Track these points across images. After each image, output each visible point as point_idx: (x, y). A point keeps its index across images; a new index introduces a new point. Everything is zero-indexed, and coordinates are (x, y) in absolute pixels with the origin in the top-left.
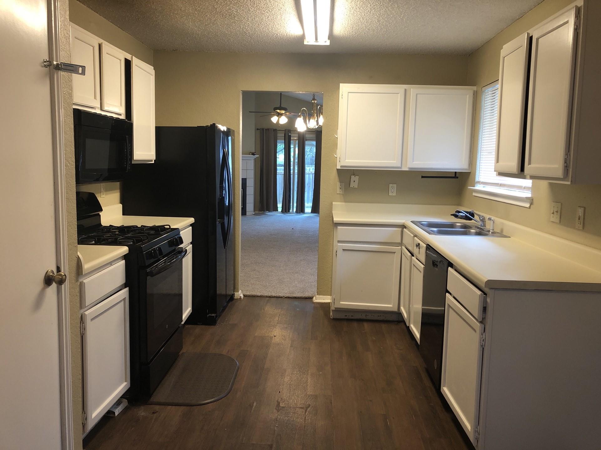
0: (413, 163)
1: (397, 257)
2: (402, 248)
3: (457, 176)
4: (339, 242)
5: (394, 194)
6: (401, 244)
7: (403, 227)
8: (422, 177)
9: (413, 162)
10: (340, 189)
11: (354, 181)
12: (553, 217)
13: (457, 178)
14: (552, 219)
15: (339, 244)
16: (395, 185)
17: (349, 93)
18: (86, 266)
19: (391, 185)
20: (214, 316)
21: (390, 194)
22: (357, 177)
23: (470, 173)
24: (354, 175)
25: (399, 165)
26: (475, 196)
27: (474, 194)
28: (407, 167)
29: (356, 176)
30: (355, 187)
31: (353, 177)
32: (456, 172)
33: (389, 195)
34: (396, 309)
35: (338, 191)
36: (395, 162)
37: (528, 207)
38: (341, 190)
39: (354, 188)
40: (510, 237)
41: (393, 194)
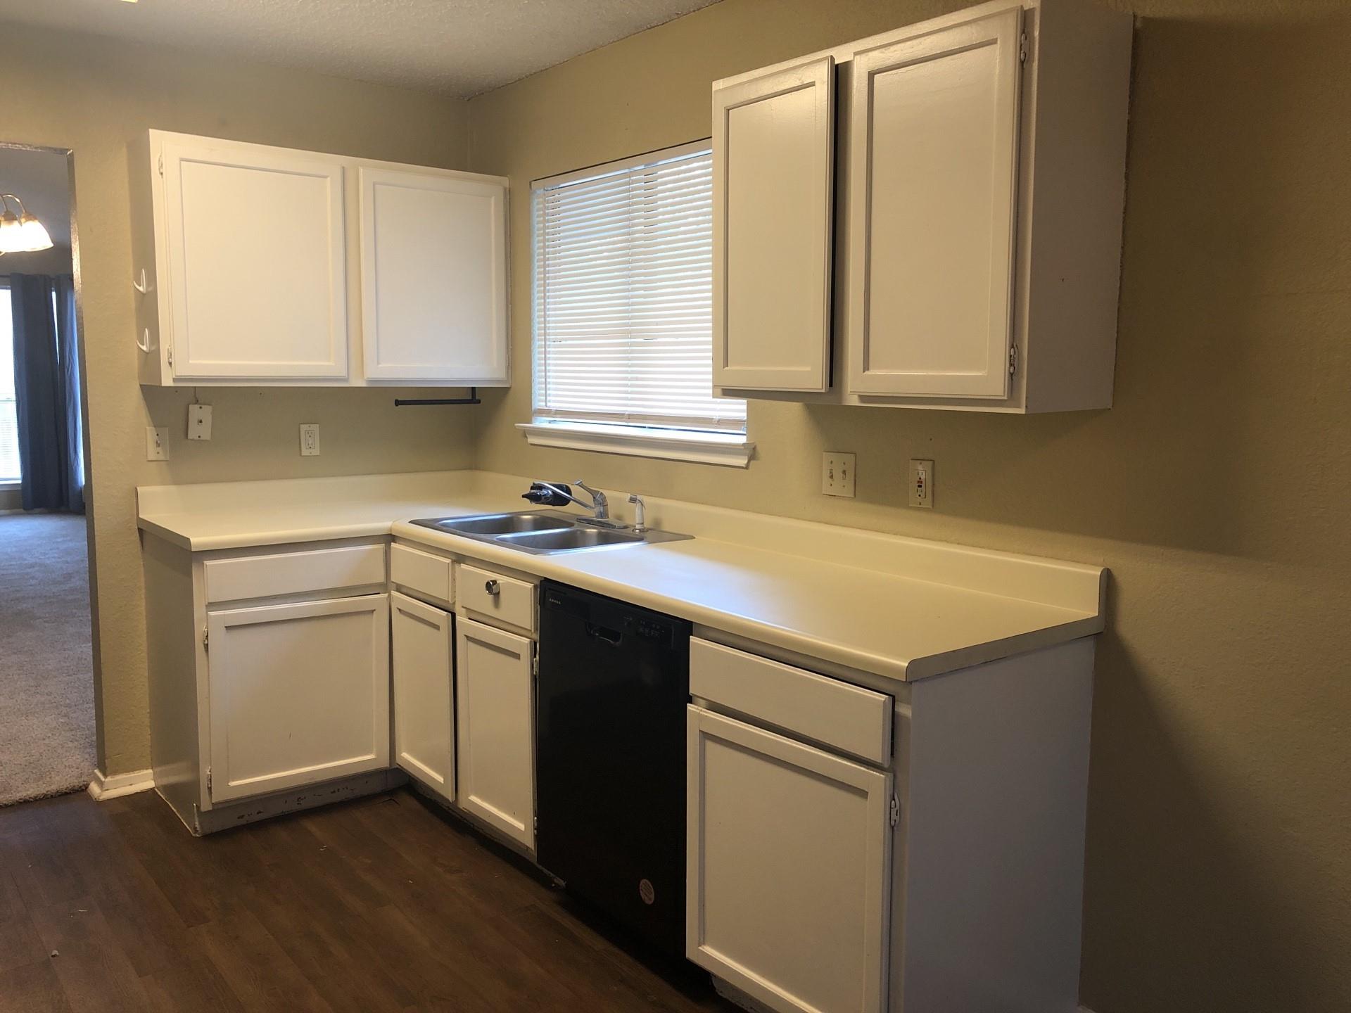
0: (380, 366)
2: (390, 595)
3: (477, 398)
4: (211, 606)
5: (316, 452)
6: (384, 587)
7: (390, 538)
8: (398, 403)
9: (378, 363)
10: (158, 445)
11: (201, 422)
12: (831, 485)
13: (479, 402)
14: (826, 489)
15: (212, 613)
16: (316, 428)
17: (182, 160)
19: (304, 427)
21: (305, 452)
22: (207, 410)
23: (508, 389)
24: (197, 402)
25: (343, 373)
26: (532, 444)
27: (532, 440)
28: (365, 377)
29: (203, 406)
30: (202, 438)
31: (194, 409)
32: (473, 389)
33: (303, 454)
34: (384, 763)
35: (152, 452)
36: (332, 363)
37: (744, 466)
38: (159, 449)
39: (199, 440)
40: (693, 538)
41: (310, 450)
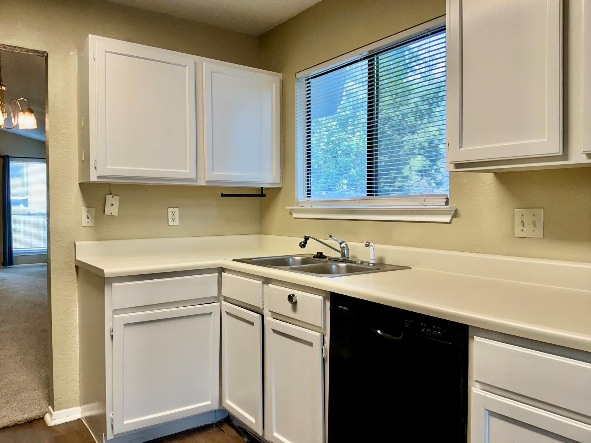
2: (221, 304)
3: (264, 194)
4: (115, 311)
5: (177, 223)
7: (222, 270)
8: (222, 195)
9: (213, 172)
10: (88, 218)
11: (112, 205)
12: (523, 230)
13: (265, 196)
15: (115, 316)
16: (177, 210)
17: (106, 52)
19: (170, 210)
21: (171, 223)
22: (117, 198)
23: (281, 188)
24: (111, 194)
25: (194, 177)
27: (295, 215)
28: (205, 180)
29: (114, 196)
30: (113, 214)
31: (109, 197)
32: (262, 188)
33: (169, 225)
34: (216, 407)
35: (85, 222)
36: (187, 170)
37: (448, 221)
38: (88, 220)
39: (111, 216)
40: (410, 268)
41: (174, 222)
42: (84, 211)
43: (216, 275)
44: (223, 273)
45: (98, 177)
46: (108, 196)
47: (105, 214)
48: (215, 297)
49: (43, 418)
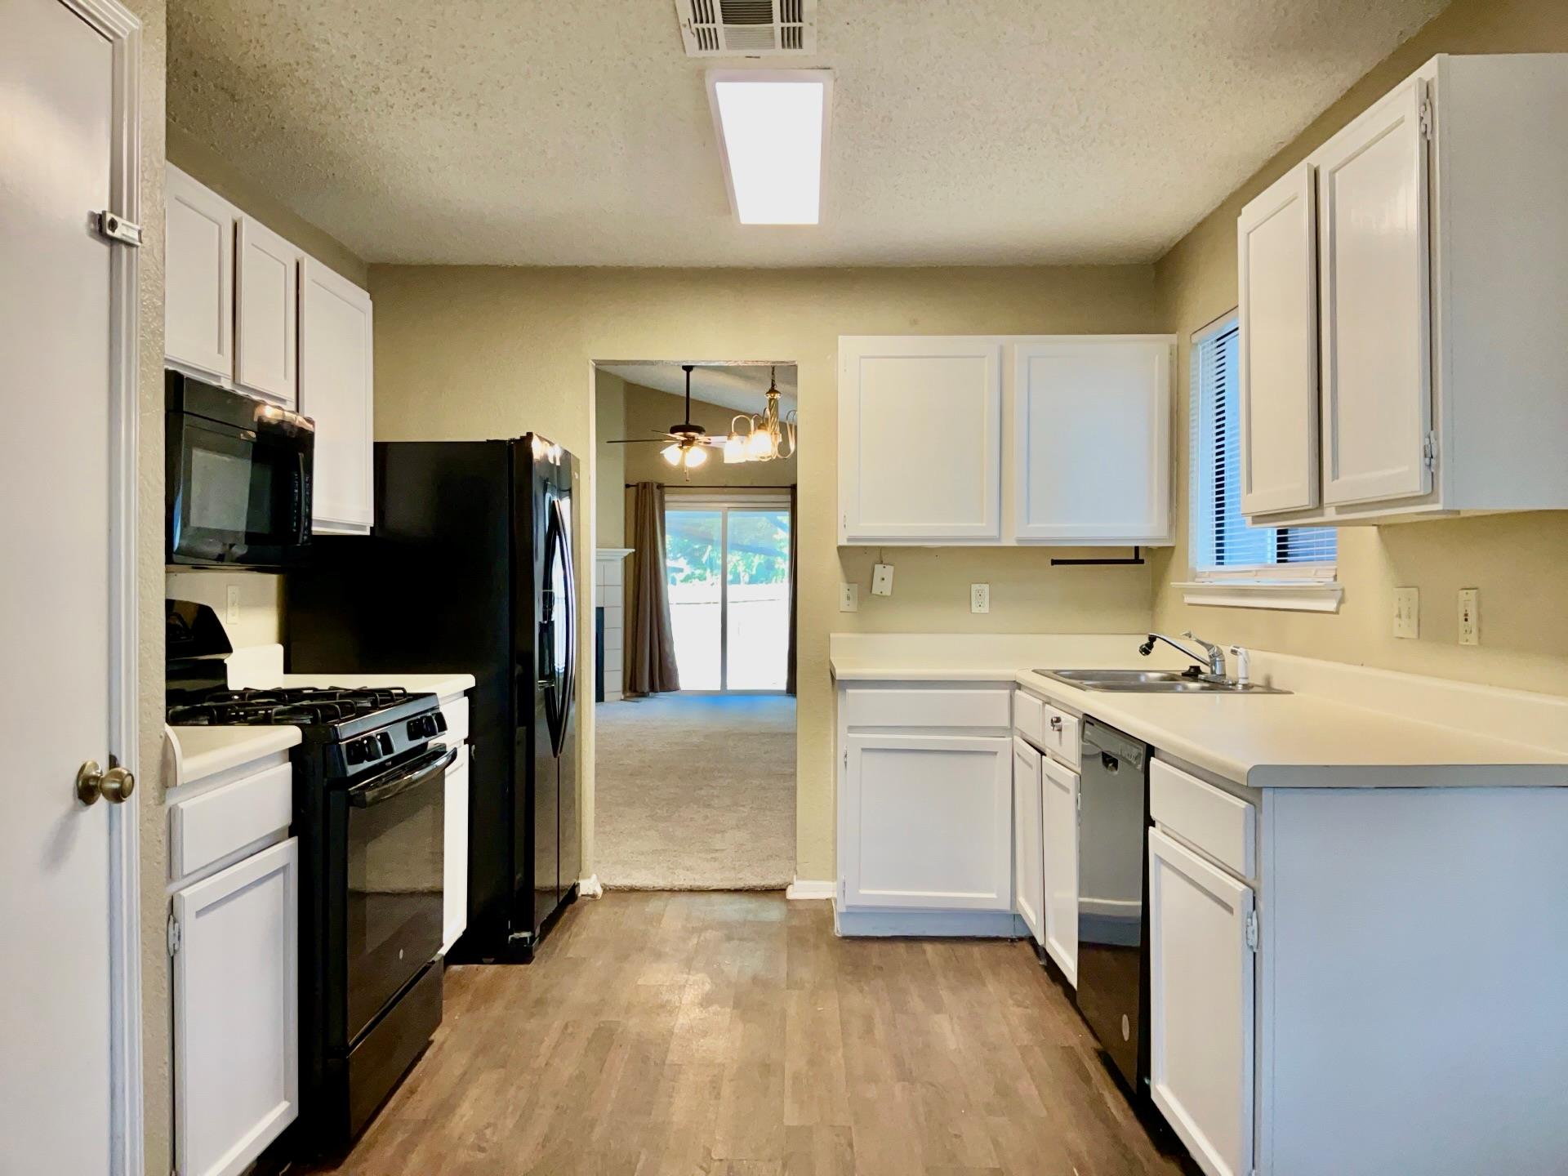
0: (1030, 526)
1: (1002, 763)
2: (1013, 740)
3: (1141, 558)
4: (851, 728)
5: (985, 609)
6: (1011, 729)
7: (1014, 685)
8: (1054, 562)
9: (1028, 523)
10: (848, 598)
11: (883, 579)
12: (1400, 625)
13: (1142, 562)
14: (1397, 631)
15: (850, 735)
16: (986, 587)
17: (862, 357)
18: (187, 767)
19: (975, 587)
20: (525, 938)
21: (975, 609)
22: (890, 569)
23: (1172, 549)
24: (882, 563)
25: (994, 533)
26: (1190, 604)
27: (1188, 599)
28: (1015, 537)
29: (886, 566)
30: (884, 594)
31: (878, 567)
32: (1137, 548)
33: (973, 612)
34: (1005, 905)
35: (844, 604)
36: (984, 524)
37: (1335, 610)
38: (849, 602)
39: (881, 597)
40: (1293, 693)
41: (980, 608)
42: (843, 587)
43: (1007, 692)
44: (1017, 692)
45: (849, 540)
46: (876, 566)
47: (873, 592)
48: (1004, 728)
49: (785, 890)
